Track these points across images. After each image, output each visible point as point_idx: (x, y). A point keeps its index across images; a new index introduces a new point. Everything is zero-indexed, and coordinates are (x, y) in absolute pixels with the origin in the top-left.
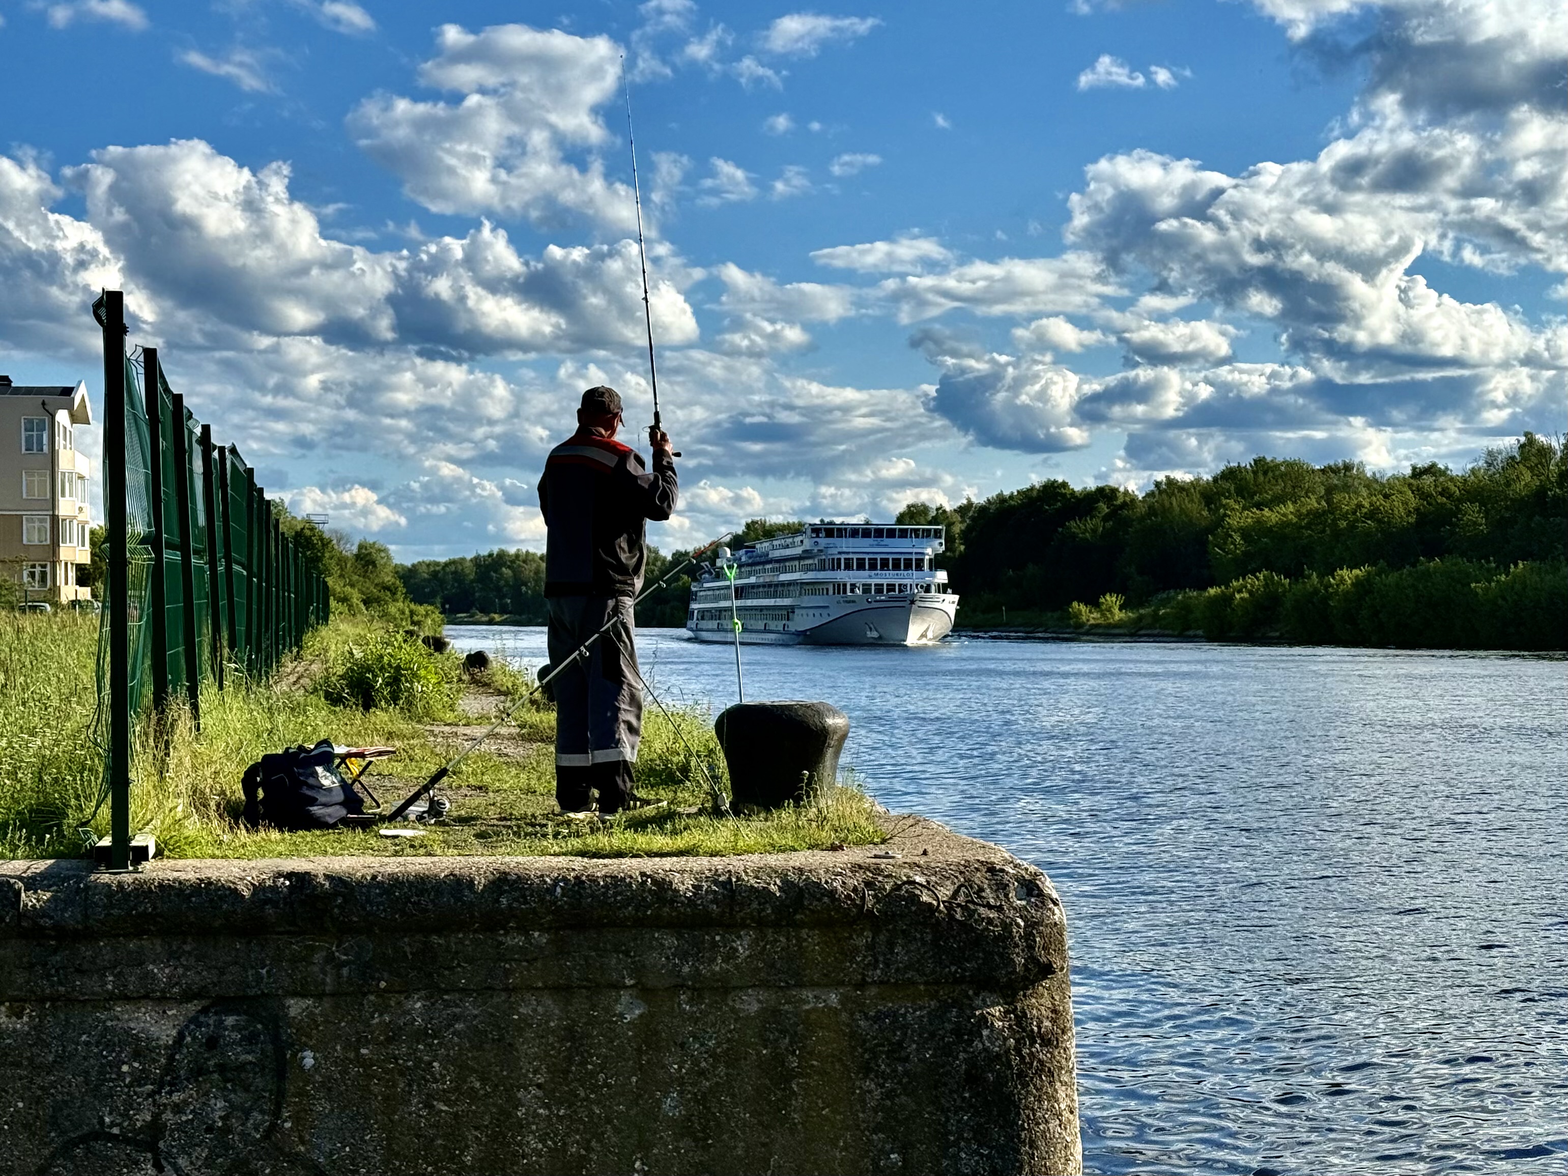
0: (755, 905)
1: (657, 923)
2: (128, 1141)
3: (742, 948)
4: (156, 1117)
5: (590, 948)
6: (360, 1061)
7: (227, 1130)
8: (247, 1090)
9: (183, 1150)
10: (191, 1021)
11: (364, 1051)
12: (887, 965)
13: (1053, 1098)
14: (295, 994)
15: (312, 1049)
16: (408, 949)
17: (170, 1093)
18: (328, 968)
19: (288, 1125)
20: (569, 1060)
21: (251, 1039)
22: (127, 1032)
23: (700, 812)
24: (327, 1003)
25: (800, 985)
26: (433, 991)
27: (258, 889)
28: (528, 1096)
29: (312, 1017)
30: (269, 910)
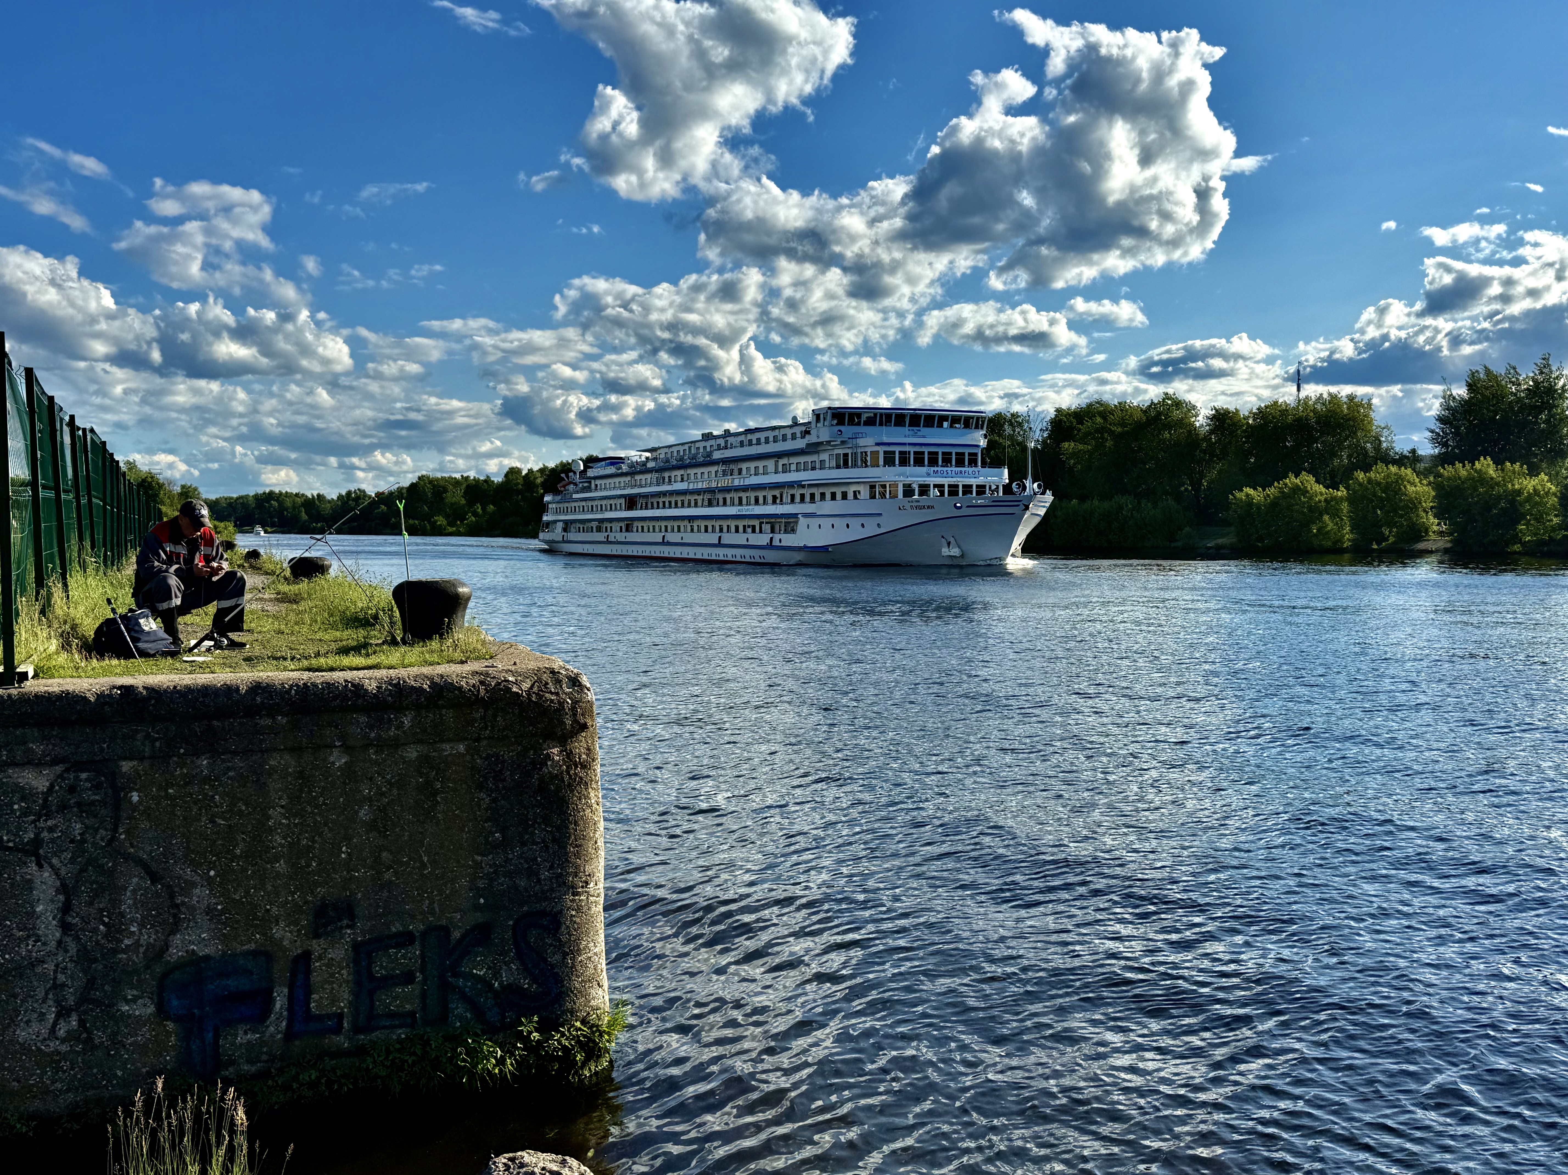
0: (414, 696)
1: (355, 709)
2: (19, 850)
3: (407, 722)
4: (37, 835)
5: (313, 725)
6: (168, 796)
7: (83, 841)
8: (95, 816)
9: (55, 854)
10: (58, 777)
11: (170, 791)
12: (493, 727)
13: (587, 797)
14: (125, 758)
15: (137, 790)
16: (197, 729)
17: (46, 820)
18: (146, 742)
19: (122, 837)
20: (301, 791)
21: (97, 787)
22: (17, 785)
23: (383, 643)
24: (147, 763)
25: (442, 741)
26: (215, 754)
27: (100, 696)
28: (275, 813)
29: (137, 772)
30: (107, 708)
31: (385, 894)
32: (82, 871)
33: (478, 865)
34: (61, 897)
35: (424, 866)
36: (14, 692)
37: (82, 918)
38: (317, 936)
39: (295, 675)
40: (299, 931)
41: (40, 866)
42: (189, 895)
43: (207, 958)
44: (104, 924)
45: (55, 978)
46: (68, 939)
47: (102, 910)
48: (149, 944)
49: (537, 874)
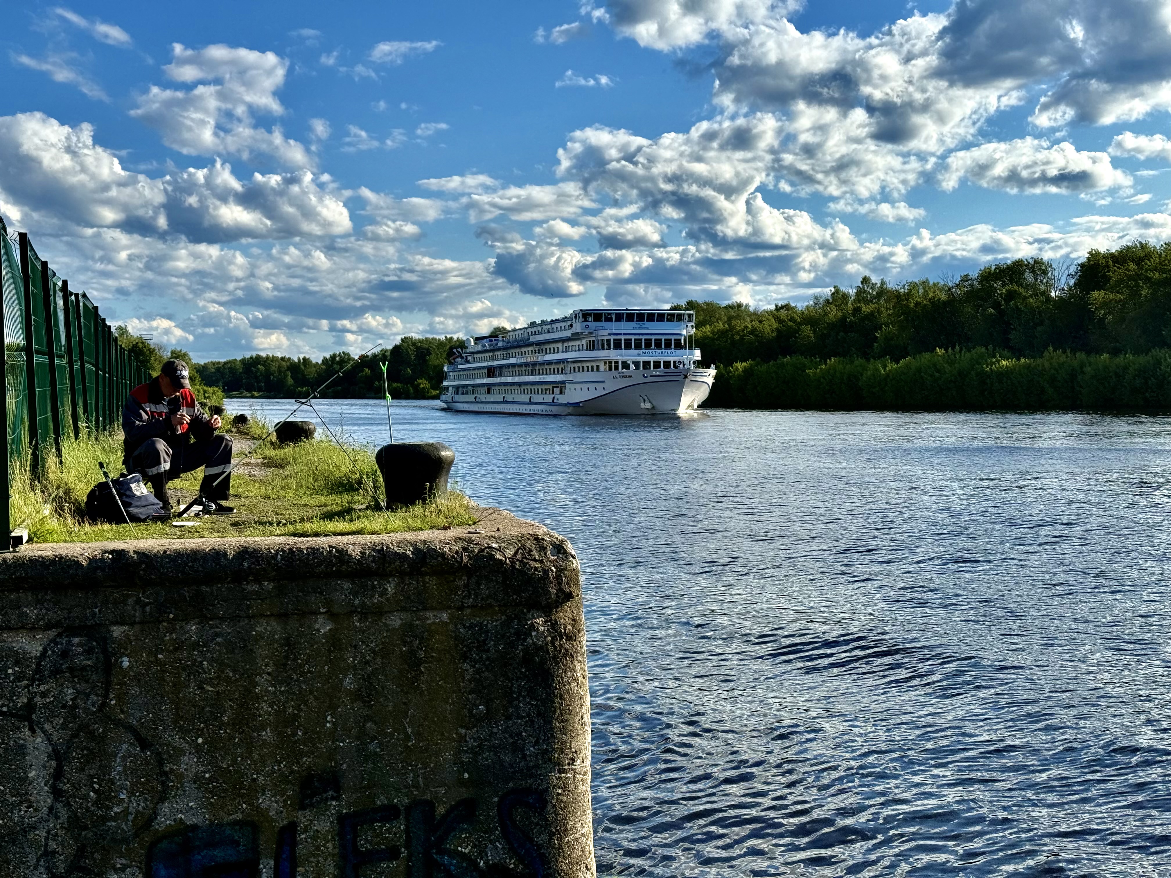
0: (398, 563)
1: (340, 575)
2: (12, 715)
3: (390, 589)
4: (30, 700)
5: (298, 591)
6: (158, 662)
7: (75, 707)
8: (87, 682)
9: (48, 720)
10: (52, 641)
11: (160, 656)
12: (476, 596)
13: (573, 670)
14: (116, 623)
15: (127, 656)
16: (187, 594)
17: (39, 685)
18: (137, 607)
19: (113, 702)
20: (287, 657)
21: (89, 652)
22: (11, 649)
23: (367, 508)
24: (137, 627)
25: (425, 609)
26: (203, 619)
27: (93, 561)
28: (262, 680)
29: (127, 636)
30: (99, 573)
31: (370, 765)
32: (73, 736)
33: (462, 739)
34: (54, 763)
35: (408, 738)
36: (9, 556)
37: (73, 785)
38: (303, 807)
39: (282, 540)
40: (285, 801)
41: (33, 731)
42: (177, 762)
43: (194, 827)
44: (95, 791)
45: (46, 845)
46: (59, 806)
47: (92, 777)
48: (137, 812)
49: (522, 750)
